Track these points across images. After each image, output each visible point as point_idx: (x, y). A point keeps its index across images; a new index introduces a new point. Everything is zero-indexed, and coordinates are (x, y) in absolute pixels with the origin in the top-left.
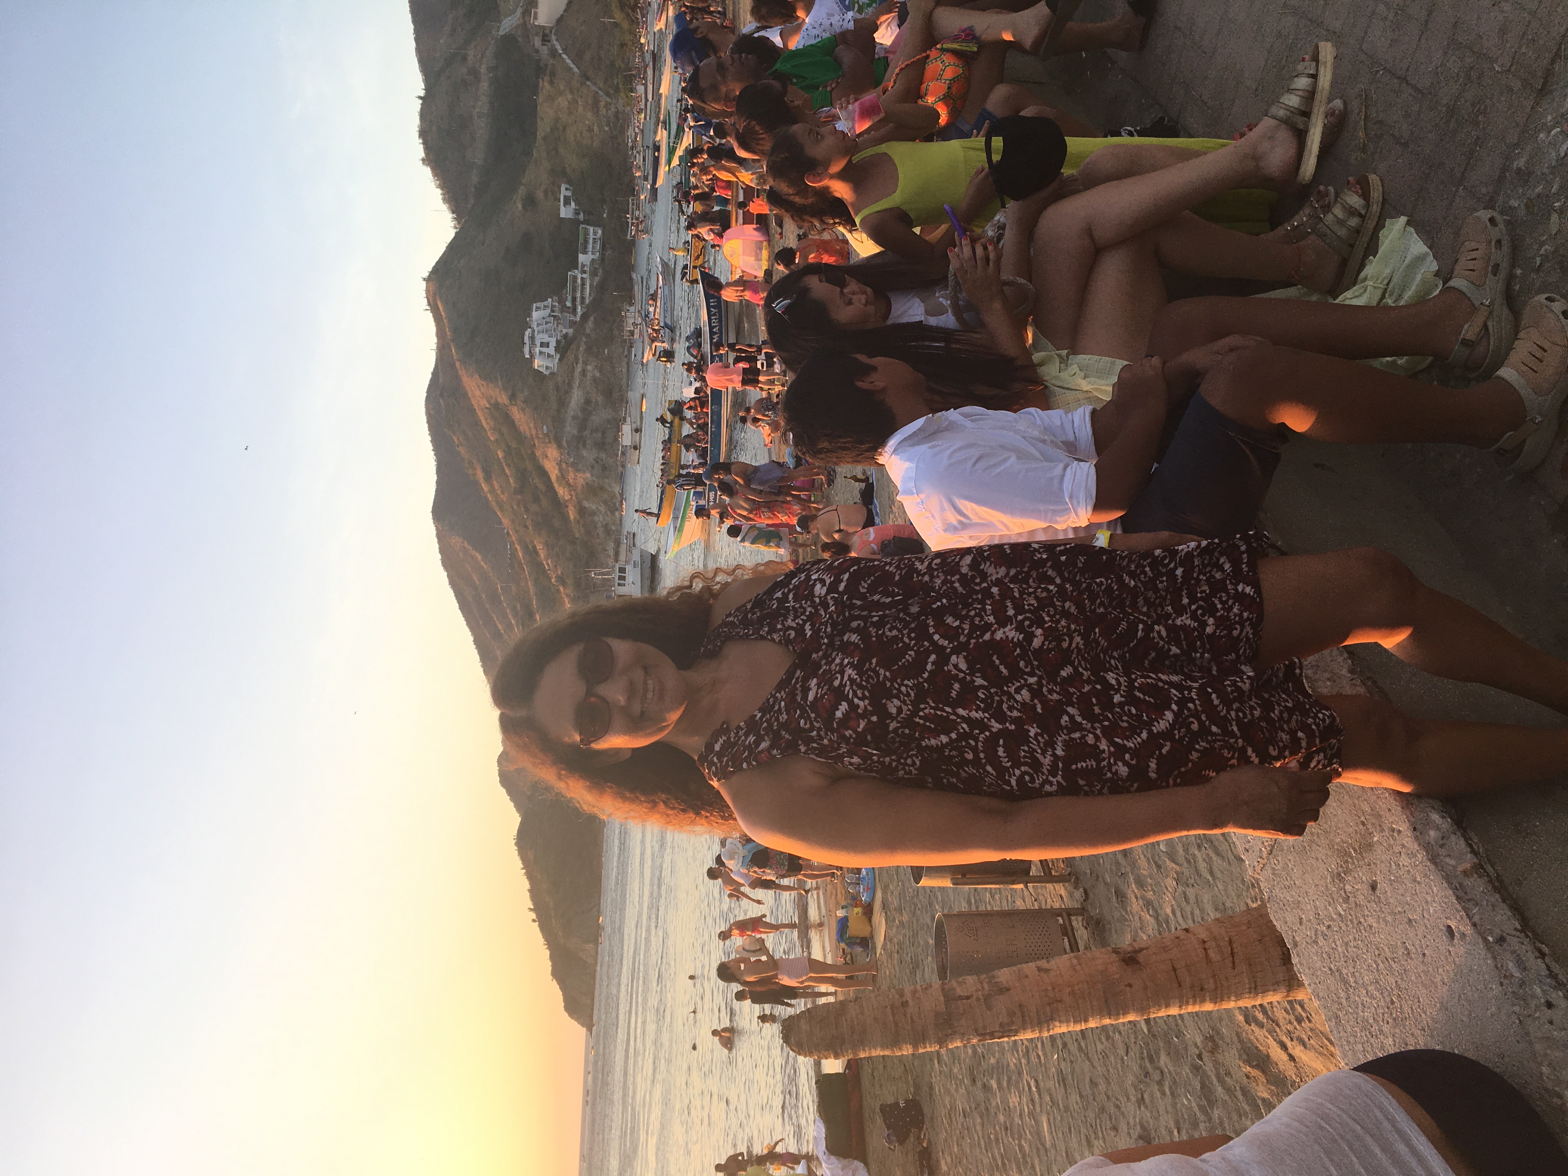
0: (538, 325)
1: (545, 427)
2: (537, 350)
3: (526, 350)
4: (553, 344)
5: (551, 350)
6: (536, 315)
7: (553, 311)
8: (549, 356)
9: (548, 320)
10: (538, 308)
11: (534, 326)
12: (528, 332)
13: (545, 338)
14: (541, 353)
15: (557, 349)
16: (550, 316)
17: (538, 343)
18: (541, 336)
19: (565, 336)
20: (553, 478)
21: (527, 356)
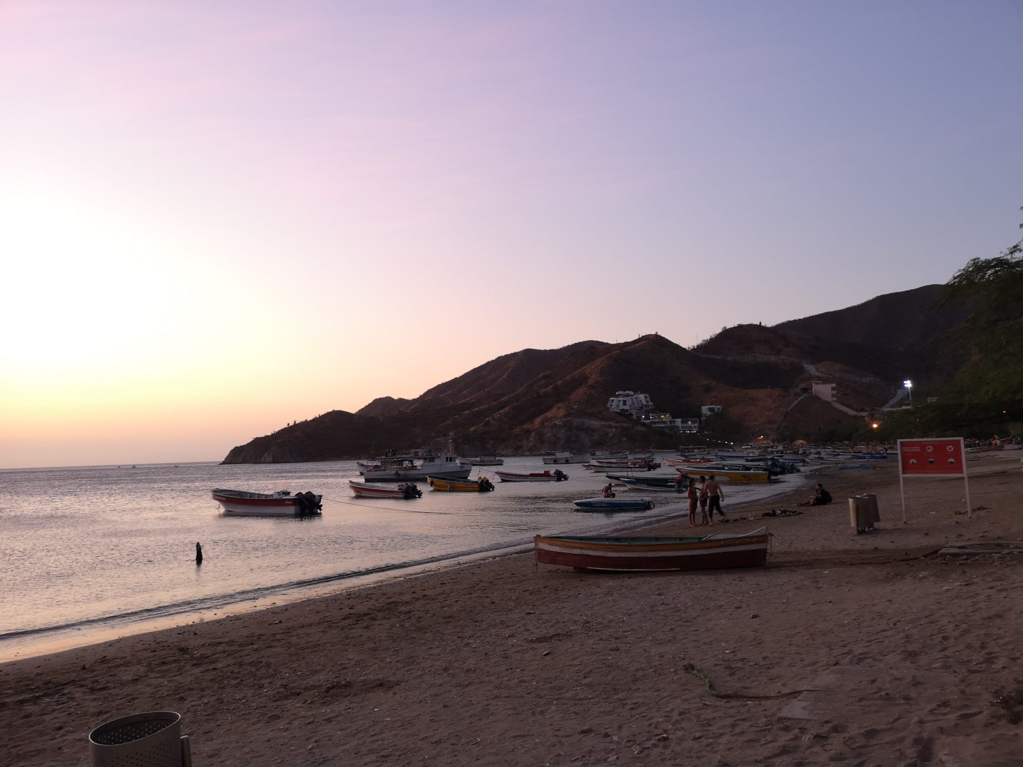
0: (636, 398)
1: (576, 407)
2: (621, 399)
3: (621, 392)
4: (626, 408)
5: (622, 407)
6: (642, 396)
7: (645, 406)
8: (618, 406)
9: (640, 403)
10: (646, 397)
11: (636, 396)
12: (631, 393)
13: (628, 403)
14: (619, 401)
15: (622, 410)
16: (642, 404)
17: (625, 399)
18: (630, 400)
19: (631, 414)
20: (547, 414)
21: (617, 393)
